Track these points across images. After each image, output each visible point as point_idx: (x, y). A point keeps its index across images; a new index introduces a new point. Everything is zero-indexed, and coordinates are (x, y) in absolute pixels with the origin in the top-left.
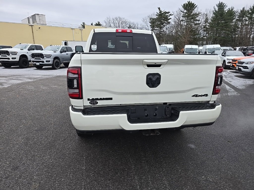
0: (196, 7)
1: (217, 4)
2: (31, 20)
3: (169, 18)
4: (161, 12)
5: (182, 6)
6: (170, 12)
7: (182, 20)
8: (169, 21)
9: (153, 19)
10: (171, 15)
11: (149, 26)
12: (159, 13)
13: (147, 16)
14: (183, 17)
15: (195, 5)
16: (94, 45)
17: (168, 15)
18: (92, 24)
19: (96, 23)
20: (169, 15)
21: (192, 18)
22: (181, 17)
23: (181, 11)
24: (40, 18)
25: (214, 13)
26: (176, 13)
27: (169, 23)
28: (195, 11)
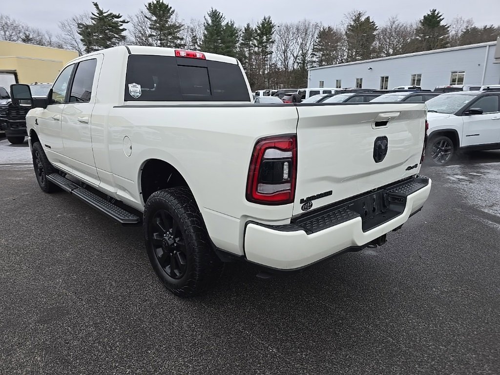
0: (173, 12)
1: (209, 13)
3: (121, 28)
4: (101, 13)
5: (146, 6)
6: (121, 16)
7: (151, 36)
8: (123, 33)
9: (87, 27)
10: (124, 22)
11: (79, 40)
12: (98, 15)
13: (71, 19)
14: (150, 28)
15: (171, 8)
16: (134, 84)
17: (117, 21)
20: (121, 22)
21: (170, 34)
22: (148, 29)
23: (146, 17)
25: (206, 29)
26: (137, 20)
27: (124, 38)
28: (172, 20)
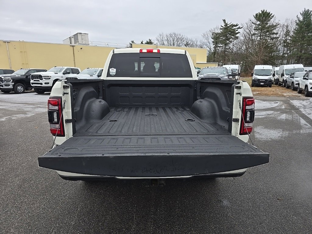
0: (273, 16)
1: (302, 13)
2: (73, 40)
3: (236, 32)
4: (226, 25)
5: (254, 16)
6: (238, 25)
7: (254, 34)
8: (237, 35)
9: (217, 34)
10: (239, 28)
11: (211, 42)
12: (224, 26)
13: (209, 31)
14: (255, 30)
15: (271, 14)
16: (113, 68)
17: (235, 29)
18: (142, 43)
19: (147, 41)
20: (237, 28)
21: (268, 31)
22: (253, 30)
23: (253, 23)
24: (83, 37)
25: (297, 24)
26: (246, 26)
27: (237, 38)
28: (272, 22)
